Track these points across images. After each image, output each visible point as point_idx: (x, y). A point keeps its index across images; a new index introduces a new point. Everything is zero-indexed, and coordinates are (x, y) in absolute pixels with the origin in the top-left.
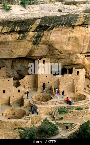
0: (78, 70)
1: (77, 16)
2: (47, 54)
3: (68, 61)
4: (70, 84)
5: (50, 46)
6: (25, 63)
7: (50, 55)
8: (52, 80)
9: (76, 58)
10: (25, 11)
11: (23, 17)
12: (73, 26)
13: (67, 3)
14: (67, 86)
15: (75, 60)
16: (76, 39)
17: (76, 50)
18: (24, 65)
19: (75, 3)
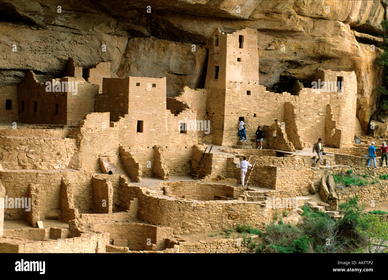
0: (339, 74)
2: (252, 14)
3: (308, 45)
4: (318, 121)
6: (171, 54)
7: (263, 16)
8: (266, 106)
9: (335, 34)
14: (308, 128)
15: (330, 40)
18: (165, 61)
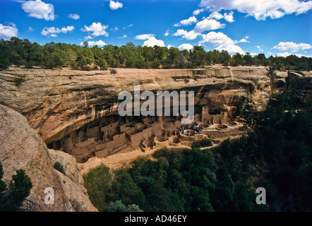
0: (223, 112)
1: (224, 84)
2: (207, 104)
3: (218, 108)
4: (219, 119)
5: (209, 100)
7: (209, 104)
9: (223, 106)
10: (196, 82)
11: (195, 85)
12: (221, 90)
13: (218, 78)
16: (223, 96)
17: (222, 102)
19: (222, 78)
